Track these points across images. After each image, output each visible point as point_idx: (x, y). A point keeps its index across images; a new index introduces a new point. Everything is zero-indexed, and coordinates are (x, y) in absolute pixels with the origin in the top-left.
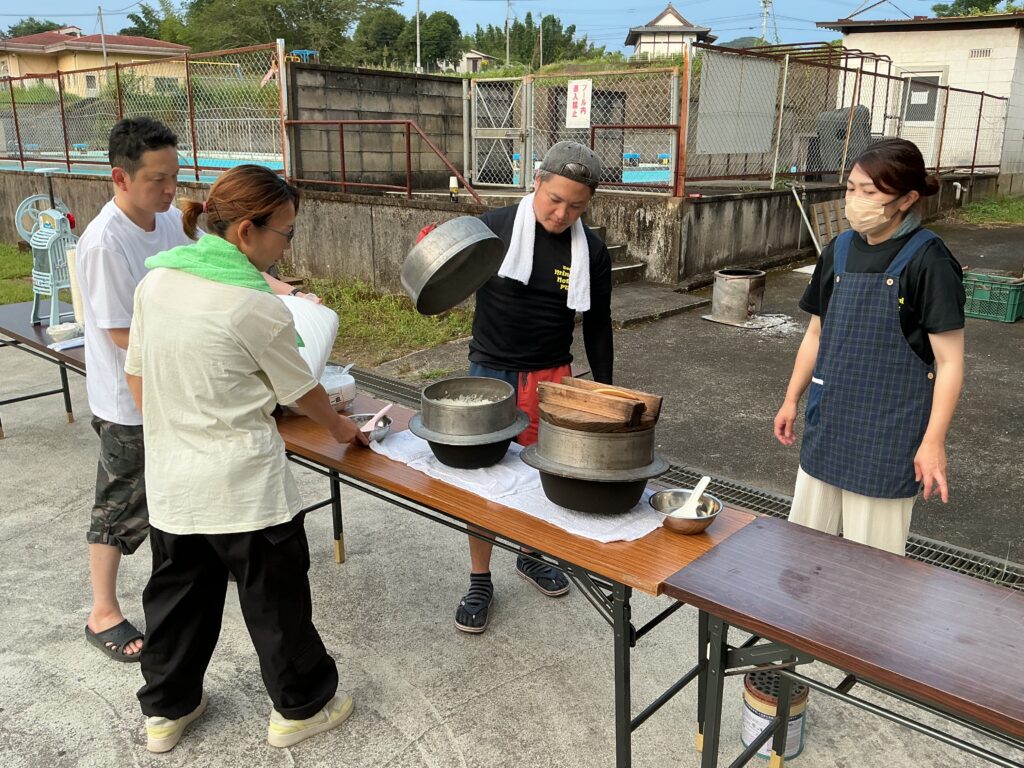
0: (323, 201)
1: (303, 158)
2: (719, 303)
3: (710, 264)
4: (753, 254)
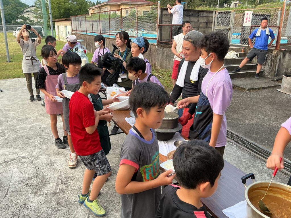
0: (165, 47)
1: (162, 35)
2: (283, 86)
3: (287, 72)
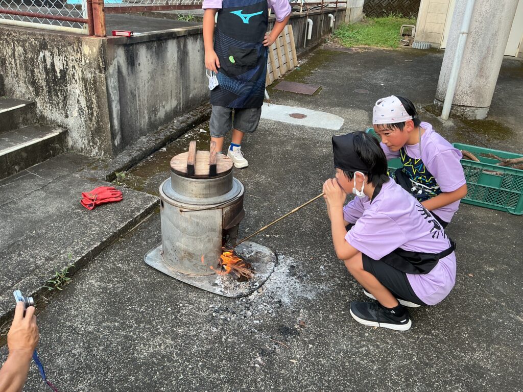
3: (156, 120)
4: (202, 97)
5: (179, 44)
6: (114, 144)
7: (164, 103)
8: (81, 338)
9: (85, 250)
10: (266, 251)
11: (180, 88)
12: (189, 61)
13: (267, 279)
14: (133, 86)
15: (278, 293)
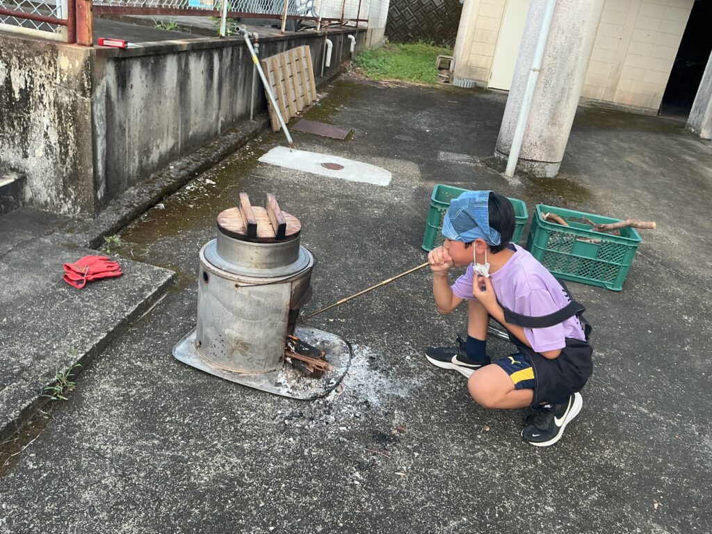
3: (148, 165)
4: (204, 136)
5: (179, 61)
6: (96, 197)
7: (158, 141)
8: (110, 464)
9: (87, 344)
10: (334, 339)
11: (178, 122)
12: (191, 85)
13: (344, 375)
14: (122, 116)
15: (362, 392)
